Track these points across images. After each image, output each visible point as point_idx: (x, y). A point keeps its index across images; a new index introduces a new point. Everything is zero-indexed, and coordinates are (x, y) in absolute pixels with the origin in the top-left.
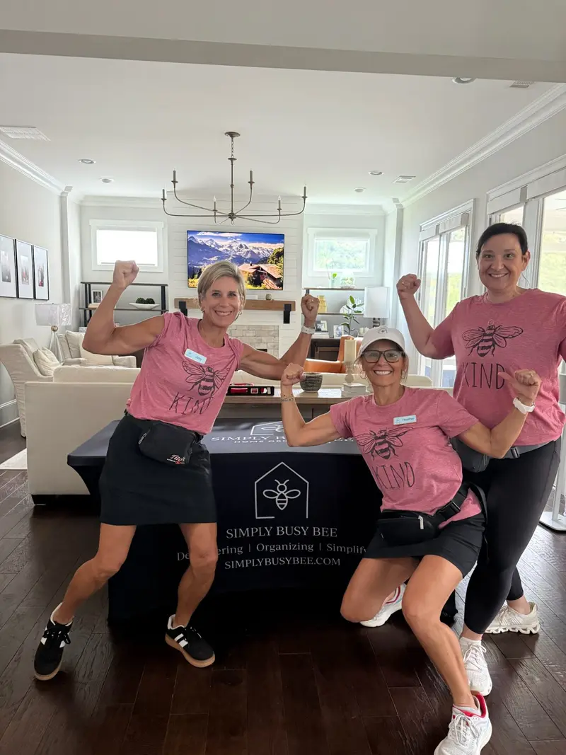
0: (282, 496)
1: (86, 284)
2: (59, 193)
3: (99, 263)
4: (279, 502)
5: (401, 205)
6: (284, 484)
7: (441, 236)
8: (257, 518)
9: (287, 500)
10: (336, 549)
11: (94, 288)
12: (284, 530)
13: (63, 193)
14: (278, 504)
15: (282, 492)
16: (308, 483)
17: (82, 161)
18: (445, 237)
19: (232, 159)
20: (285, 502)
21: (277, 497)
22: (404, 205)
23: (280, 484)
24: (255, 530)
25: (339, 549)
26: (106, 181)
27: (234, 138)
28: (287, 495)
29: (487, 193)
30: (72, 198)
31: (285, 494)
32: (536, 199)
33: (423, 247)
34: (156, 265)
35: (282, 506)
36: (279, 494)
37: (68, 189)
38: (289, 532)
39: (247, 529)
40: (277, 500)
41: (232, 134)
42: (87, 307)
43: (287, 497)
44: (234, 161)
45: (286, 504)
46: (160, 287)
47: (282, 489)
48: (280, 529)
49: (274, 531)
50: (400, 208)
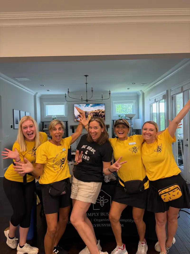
0: (102, 202)
1: (42, 122)
2: (34, 95)
3: (47, 115)
4: (101, 204)
5: (143, 92)
6: (103, 198)
7: (157, 102)
8: (94, 209)
9: (104, 203)
10: (122, 221)
11: (45, 124)
12: (103, 214)
13: (35, 95)
14: (101, 205)
15: (102, 200)
16: (111, 197)
17: (40, 85)
18: (158, 102)
19: (86, 83)
20: (103, 204)
21: (100, 202)
22: (144, 92)
23: (101, 198)
24: (93, 214)
25: (123, 220)
26: (48, 91)
27: (87, 77)
28: (104, 201)
29: (171, 88)
30: (38, 96)
31: (103, 201)
32: (186, 91)
33: (151, 106)
34: (64, 115)
35: (102, 205)
36: (101, 201)
37: (37, 93)
38: (105, 214)
39: (91, 213)
40: (100, 203)
41: (86, 76)
42: (43, 130)
43: (104, 202)
44: (87, 84)
45: (103, 205)
46: (66, 122)
47: (102, 199)
48: (102, 213)
49: (100, 214)
50: (143, 93)
